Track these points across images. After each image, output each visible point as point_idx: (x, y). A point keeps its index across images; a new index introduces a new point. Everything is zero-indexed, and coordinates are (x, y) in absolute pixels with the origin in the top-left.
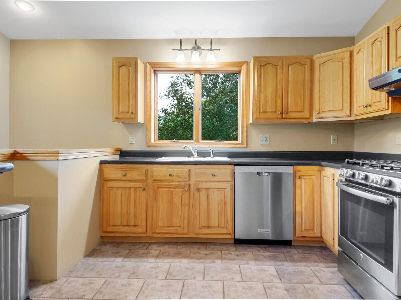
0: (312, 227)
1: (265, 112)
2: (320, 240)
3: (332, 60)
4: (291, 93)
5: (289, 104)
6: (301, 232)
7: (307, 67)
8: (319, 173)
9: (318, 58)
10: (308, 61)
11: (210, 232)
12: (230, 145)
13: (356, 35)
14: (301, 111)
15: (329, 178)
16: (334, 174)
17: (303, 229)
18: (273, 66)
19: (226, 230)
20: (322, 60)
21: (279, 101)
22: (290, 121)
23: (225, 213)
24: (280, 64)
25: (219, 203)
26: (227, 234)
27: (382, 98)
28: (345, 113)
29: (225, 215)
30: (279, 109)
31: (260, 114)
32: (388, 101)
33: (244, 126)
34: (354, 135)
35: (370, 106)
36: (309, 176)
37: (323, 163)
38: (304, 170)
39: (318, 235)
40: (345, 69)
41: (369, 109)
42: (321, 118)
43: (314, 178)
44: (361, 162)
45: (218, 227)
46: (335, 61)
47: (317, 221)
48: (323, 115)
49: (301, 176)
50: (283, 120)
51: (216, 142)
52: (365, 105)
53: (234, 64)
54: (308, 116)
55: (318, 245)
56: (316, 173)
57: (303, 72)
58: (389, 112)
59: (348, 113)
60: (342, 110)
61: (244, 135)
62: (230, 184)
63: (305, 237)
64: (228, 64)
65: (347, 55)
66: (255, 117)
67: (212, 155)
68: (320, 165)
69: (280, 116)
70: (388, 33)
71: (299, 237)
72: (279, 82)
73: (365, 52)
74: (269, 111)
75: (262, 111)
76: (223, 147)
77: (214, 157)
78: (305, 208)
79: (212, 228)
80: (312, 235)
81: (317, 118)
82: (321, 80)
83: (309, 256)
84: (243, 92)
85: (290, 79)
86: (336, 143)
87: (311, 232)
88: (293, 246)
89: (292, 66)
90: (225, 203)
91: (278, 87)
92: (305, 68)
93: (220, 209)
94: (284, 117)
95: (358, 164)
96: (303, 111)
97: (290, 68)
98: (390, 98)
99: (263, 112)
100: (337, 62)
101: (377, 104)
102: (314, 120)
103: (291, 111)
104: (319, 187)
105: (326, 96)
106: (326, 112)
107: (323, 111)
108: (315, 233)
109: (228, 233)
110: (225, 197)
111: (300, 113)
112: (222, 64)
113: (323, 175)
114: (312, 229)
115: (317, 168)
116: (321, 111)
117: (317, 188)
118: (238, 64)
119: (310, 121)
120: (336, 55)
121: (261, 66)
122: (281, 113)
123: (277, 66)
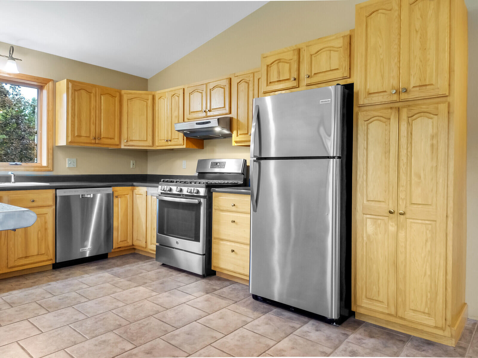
0: (126, 238)
1: (79, 136)
2: (132, 247)
3: (138, 99)
4: (103, 121)
5: (102, 130)
6: (118, 243)
7: (117, 99)
8: (132, 192)
9: (127, 94)
10: (118, 94)
11: (28, 262)
12: (33, 169)
13: (149, 78)
14: (112, 138)
15: (142, 195)
16: (147, 192)
17: (119, 241)
18: (87, 92)
19: (47, 256)
20: (130, 96)
21: (93, 127)
22: (102, 146)
23: (45, 239)
24: (94, 91)
25: (39, 230)
26: (47, 261)
27: (180, 137)
28: (149, 143)
29: (45, 241)
30: (93, 135)
31: (74, 137)
32: (184, 140)
33: (50, 148)
34: (147, 160)
35: (170, 141)
36: (124, 195)
37: (135, 184)
38: (120, 190)
39: (130, 244)
40: (149, 108)
41: (169, 143)
42: (129, 146)
43: (128, 196)
44: (175, 181)
45: (38, 255)
46: (141, 100)
47: (129, 232)
48: (131, 143)
49: (119, 195)
50: (96, 145)
51: (11, 165)
52: (166, 139)
53: (37, 79)
54: (117, 143)
55: (129, 253)
56: (130, 192)
57: (114, 104)
58: (184, 147)
59: (151, 144)
60: (147, 140)
61: (50, 158)
62: (52, 209)
63: (120, 247)
64: (30, 78)
65: (150, 97)
66: (70, 140)
67: (13, 180)
68: (133, 186)
69: (93, 141)
70: (184, 93)
71: (115, 249)
72: (93, 109)
73: (165, 100)
74: (83, 135)
75: (76, 134)
76: (24, 171)
77: (16, 181)
78: (121, 223)
79: (29, 257)
80: (126, 245)
81: (125, 146)
82: (129, 113)
83: (128, 261)
84: (48, 111)
85: (102, 108)
86: (135, 167)
87: (125, 242)
88: (110, 258)
89: (104, 95)
90: (46, 229)
91: (92, 114)
92: (115, 100)
93: (40, 236)
94: (97, 142)
95: (173, 182)
96: (113, 139)
97: (102, 97)
98: (185, 137)
99: (77, 136)
100: (142, 101)
101: (176, 140)
102: (123, 147)
103: (103, 138)
104: (132, 204)
105: (133, 128)
106: (134, 141)
107: (131, 140)
108: (128, 242)
109: (49, 258)
110: (46, 223)
111: (111, 140)
112: (22, 76)
113: (135, 193)
114: (126, 240)
115: (130, 188)
116: (128, 139)
117: (130, 205)
118: (43, 80)
119: (119, 147)
120: (142, 95)
121: (75, 90)
122: (95, 139)
123: (91, 93)
